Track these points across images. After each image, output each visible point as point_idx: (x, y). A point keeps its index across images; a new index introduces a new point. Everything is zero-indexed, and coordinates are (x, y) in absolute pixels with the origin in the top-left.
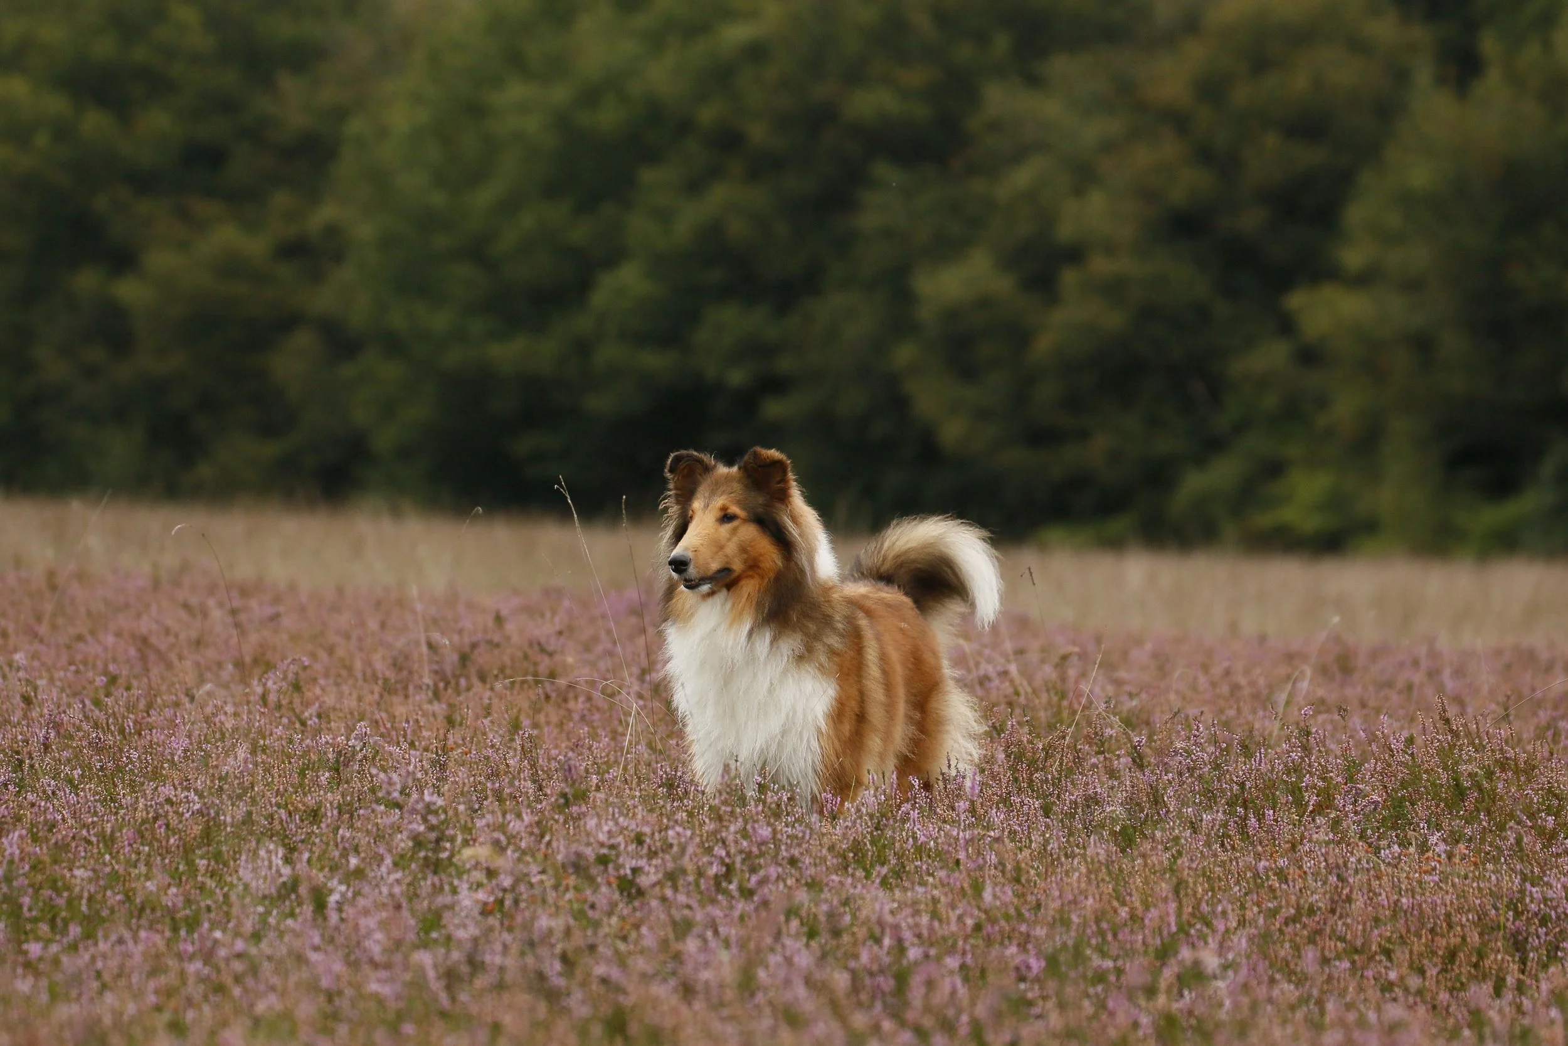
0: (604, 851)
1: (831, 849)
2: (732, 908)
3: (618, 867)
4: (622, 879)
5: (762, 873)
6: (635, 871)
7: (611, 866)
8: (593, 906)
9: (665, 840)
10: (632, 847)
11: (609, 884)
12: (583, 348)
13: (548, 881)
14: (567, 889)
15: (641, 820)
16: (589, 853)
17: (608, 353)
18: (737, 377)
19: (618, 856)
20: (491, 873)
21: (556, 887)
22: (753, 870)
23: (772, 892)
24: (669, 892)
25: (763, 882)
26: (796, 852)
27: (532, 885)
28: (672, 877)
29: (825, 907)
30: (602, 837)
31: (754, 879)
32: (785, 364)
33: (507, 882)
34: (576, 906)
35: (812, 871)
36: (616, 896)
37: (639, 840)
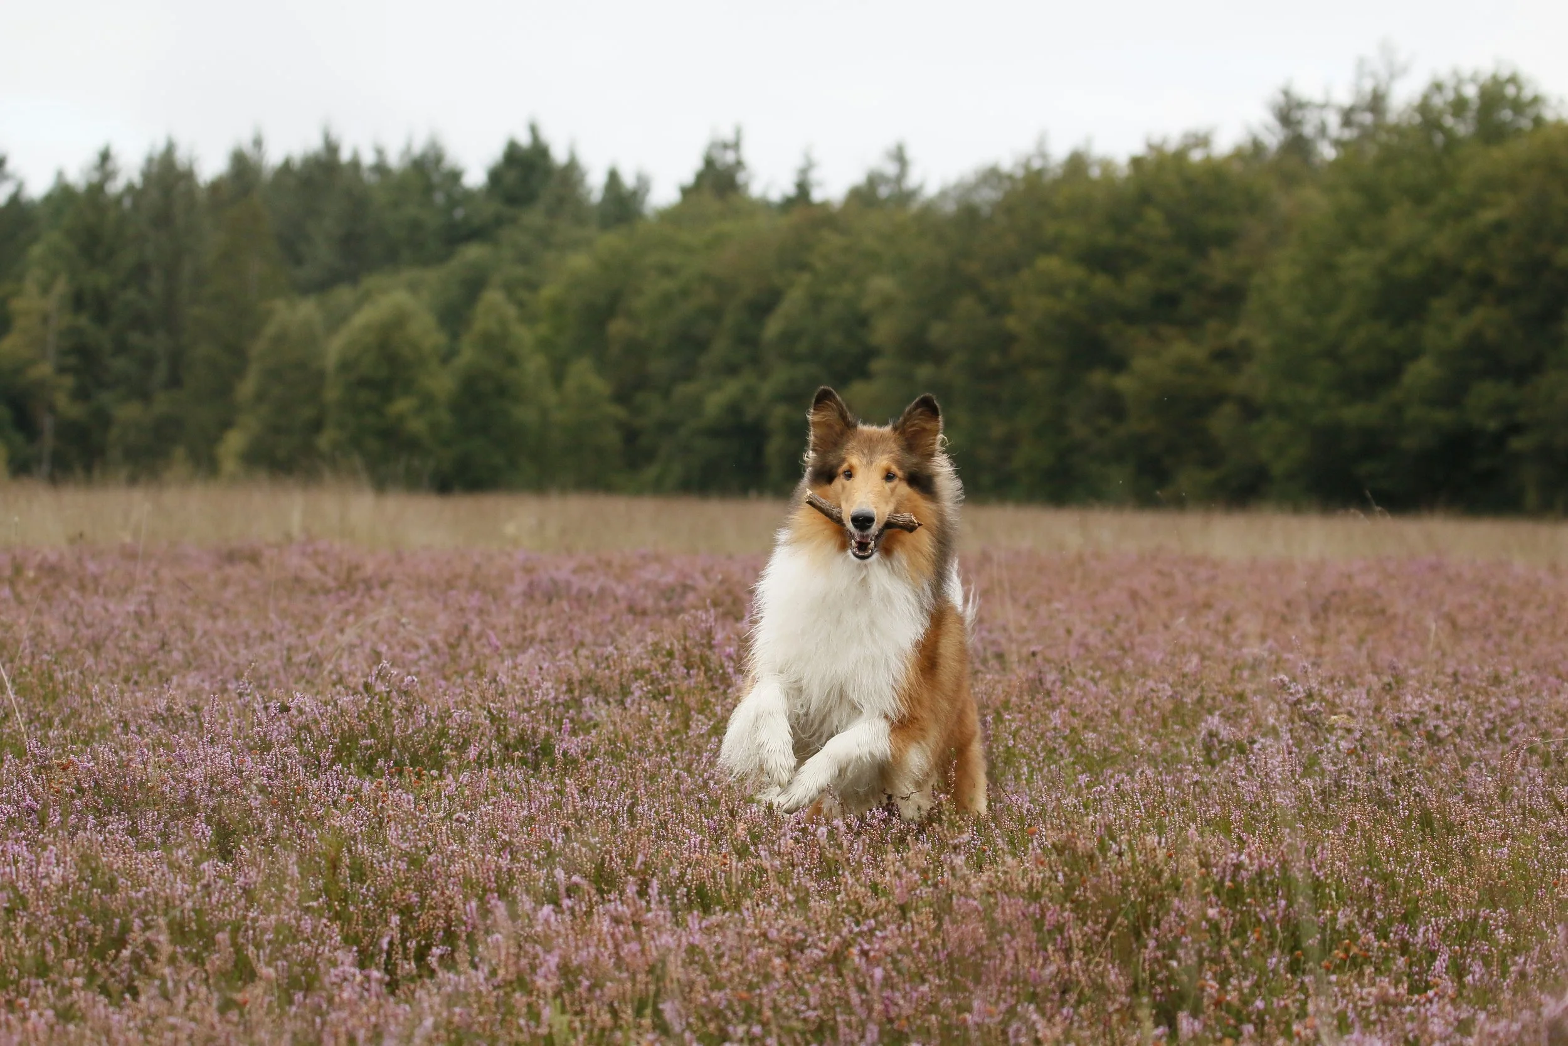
0: (1416, 716)
1: (1557, 712)
2: (1496, 749)
3: (1425, 726)
4: (1428, 733)
5: (1514, 727)
6: (1436, 727)
7: (1421, 726)
8: (1410, 750)
9: (1451, 709)
10: (1434, 713)
11: (1420, 736)
12: (1397, 409)
13: (1384, 734)
14: (1394, 740)
15: (1438, 697)
16: (1407, 717)
17: (1413, 413)
18: (1493, 425)
19: (1426, 718)
20: (1349, 731)
21: (1388, 739)
22: (1509, 726)
23: (1520, 739)
24: (1458, 740)
25: (1516, 732)
26: (1535, 714)
27: (1373, 737)
28: (1459, 730)
29: (1553, 747)
30: (1415, 707)
31: (1510, 731)
32: (1522, 416)
33: (1358, 735)
34: (1401, 749)
35: (1545, 725)
36: (1425, 743)
37: (1437, 709)
